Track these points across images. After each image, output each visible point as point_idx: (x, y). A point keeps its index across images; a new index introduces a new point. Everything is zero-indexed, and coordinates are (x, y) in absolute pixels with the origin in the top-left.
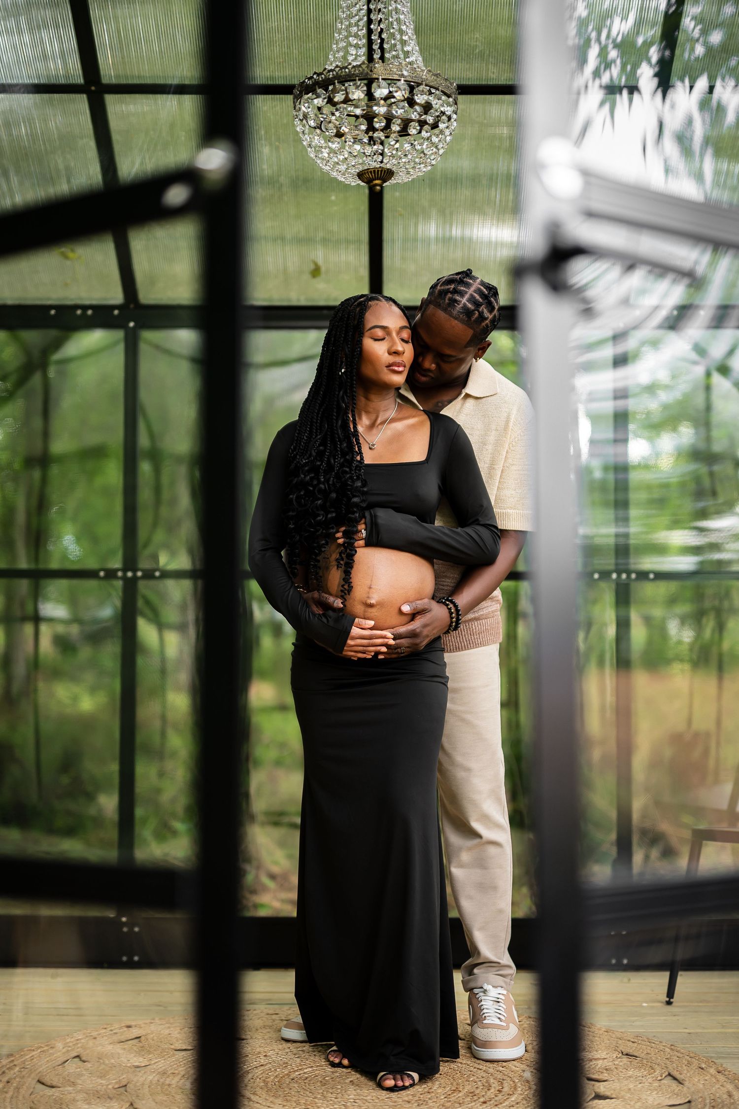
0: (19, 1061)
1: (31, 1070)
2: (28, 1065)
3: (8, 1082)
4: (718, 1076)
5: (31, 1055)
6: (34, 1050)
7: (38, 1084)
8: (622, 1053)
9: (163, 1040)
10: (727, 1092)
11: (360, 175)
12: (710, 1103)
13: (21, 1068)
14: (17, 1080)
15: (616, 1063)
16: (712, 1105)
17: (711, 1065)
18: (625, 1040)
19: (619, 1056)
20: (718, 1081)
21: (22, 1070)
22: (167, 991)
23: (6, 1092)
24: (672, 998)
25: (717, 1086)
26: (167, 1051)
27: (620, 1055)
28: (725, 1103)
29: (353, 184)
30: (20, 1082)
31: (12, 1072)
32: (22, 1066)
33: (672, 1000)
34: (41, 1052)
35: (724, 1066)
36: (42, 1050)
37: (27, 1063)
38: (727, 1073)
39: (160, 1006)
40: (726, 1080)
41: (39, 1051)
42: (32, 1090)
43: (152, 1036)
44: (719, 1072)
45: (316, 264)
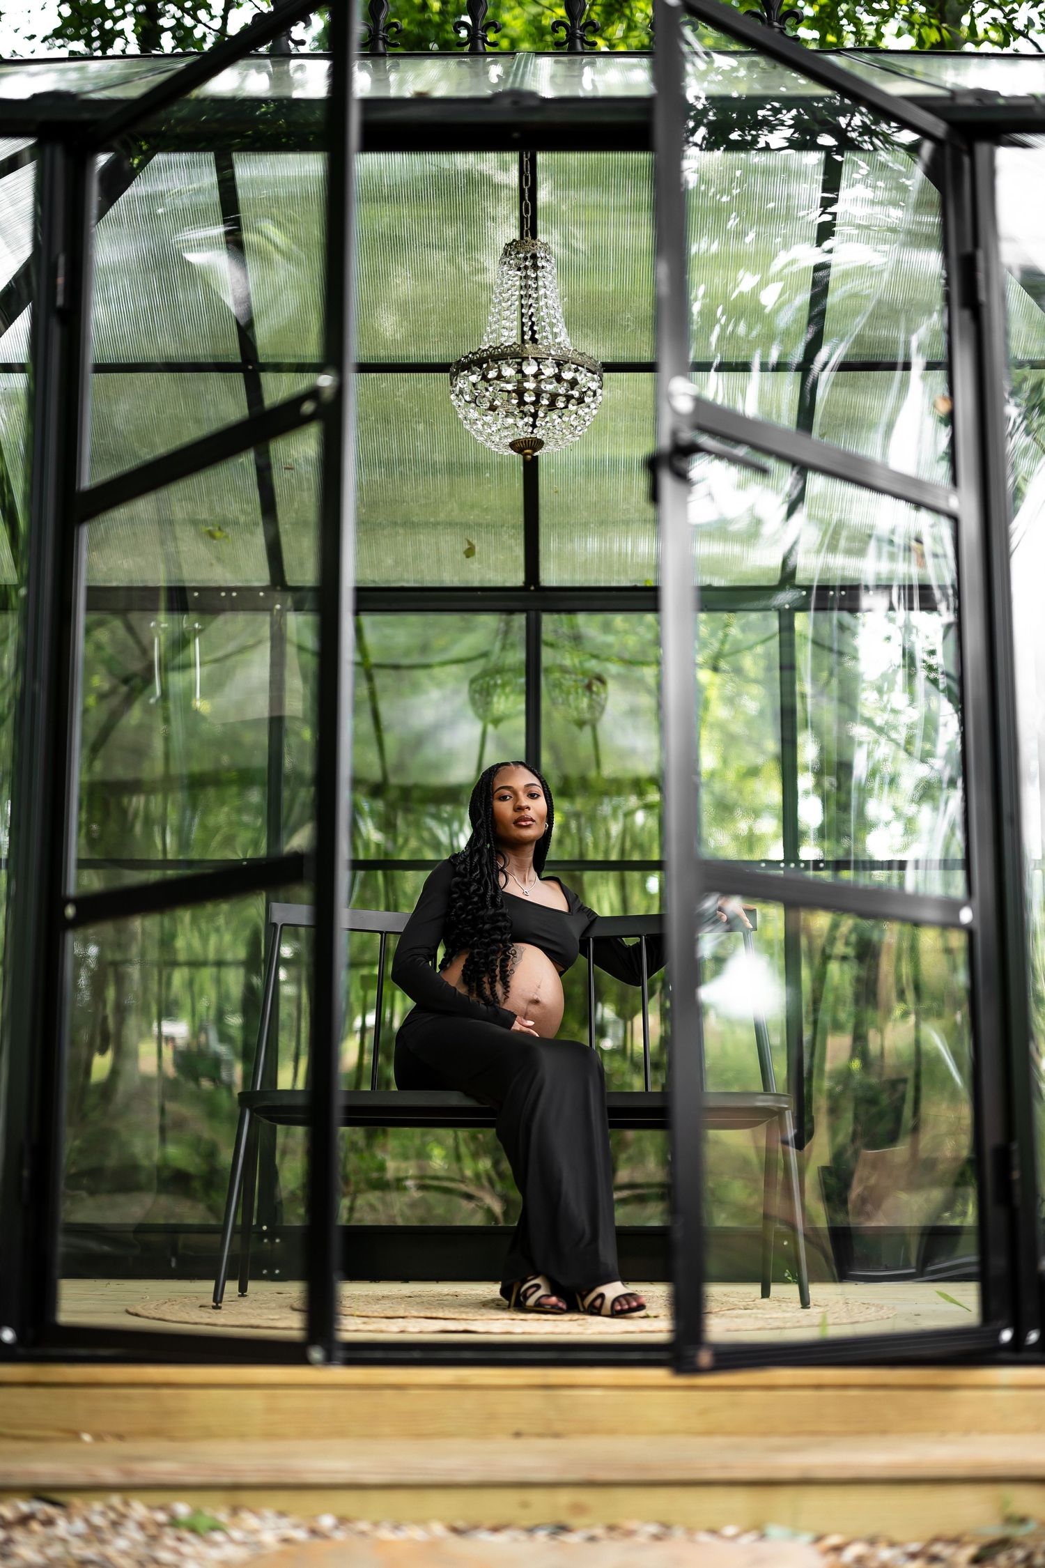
11: (513, 446)
29: (506, 454)
45: (469, 543)
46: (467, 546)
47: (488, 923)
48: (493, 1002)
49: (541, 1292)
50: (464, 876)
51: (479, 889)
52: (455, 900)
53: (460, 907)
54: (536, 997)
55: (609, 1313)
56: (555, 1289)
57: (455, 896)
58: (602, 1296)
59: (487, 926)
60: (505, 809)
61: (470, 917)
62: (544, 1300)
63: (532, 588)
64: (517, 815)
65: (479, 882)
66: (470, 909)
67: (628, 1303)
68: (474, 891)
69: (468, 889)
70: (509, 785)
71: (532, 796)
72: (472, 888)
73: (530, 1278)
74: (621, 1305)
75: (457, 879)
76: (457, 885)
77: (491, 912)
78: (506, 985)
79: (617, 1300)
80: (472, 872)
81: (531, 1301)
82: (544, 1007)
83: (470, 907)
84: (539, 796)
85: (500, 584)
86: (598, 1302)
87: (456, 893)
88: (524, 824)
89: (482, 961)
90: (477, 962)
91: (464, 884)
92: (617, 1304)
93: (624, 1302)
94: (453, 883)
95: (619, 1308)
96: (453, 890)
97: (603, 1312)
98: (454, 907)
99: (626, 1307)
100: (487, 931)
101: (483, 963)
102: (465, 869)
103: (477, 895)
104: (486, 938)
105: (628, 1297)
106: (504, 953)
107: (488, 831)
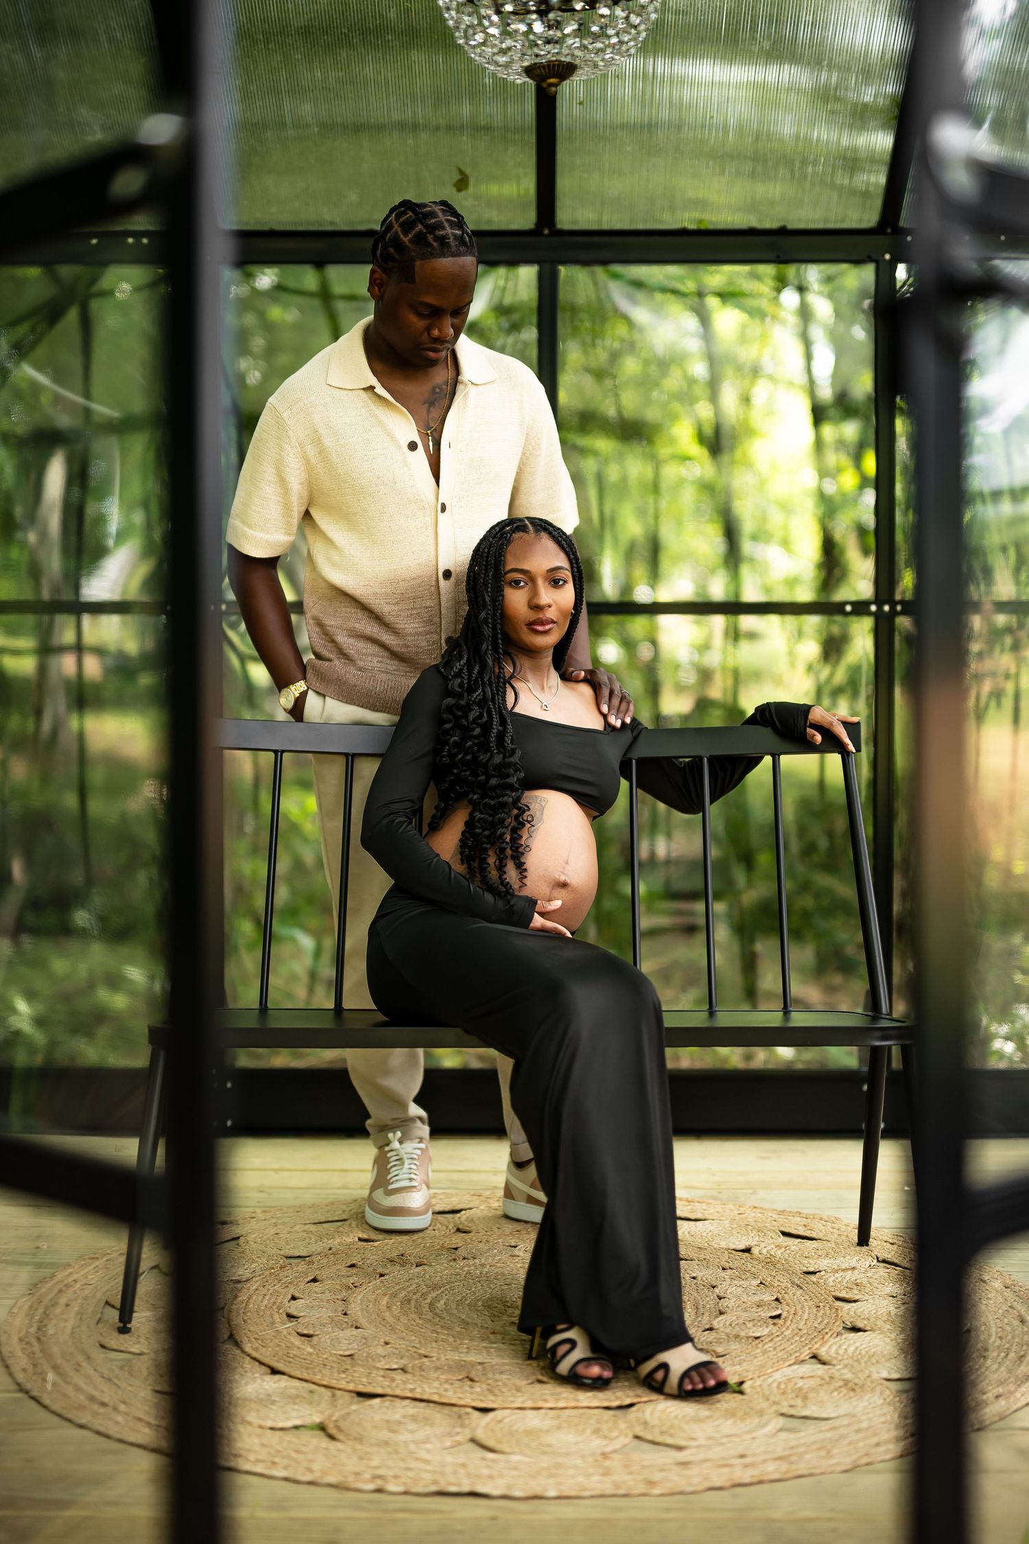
0: (79, 1275)
1: (96, 1287)
2: (92, 1279)
3: (67, 1305)
4: (1005, 1293)
5: (94, 1266)
6: (97, 1258)
7: (107, 1307)
8: (878, 1258)
9: (268, 1242)
10: (1019, 1316)
11: (529, 71)
12: (997, 1334)
13: (82, 1285)
14: (79, 1301)
15: (870, 1274)
16: (999, 1335)
17: (996, 1276)
18: (880, 1240)
19: (873, 1264)
20: (1006, 1300)
21: (85, 1287)
22: (271, 1170)
23: (66, 1321)
24: (130, 1321)
25: (1005, 1308)
26: (275, 1258)
27: (875, 1261)
28: (1017, 1332)
29: (519, 81)
30: (83, 1304)
31: (71, 1290)
32: (84, 1282)
33: (129, 1326)
34: (107, 1261)
35: (1013, 1277)
36: (109, 1257)
37: (90, 1277)
38: (1017, 1288)
39: (261, 1192)
40: (1017, 1299)
41: (105, 1259)
42: (99, 1316)
43: (253, 1236)
44: (1006, 1288)
45: (461, 172)
46: (457, 177)
47: (494, 776)
48: (504, 892)
49: (577, 1354)
50: (460, 696)
51: (481, 716)
52: (446, 732)
53: (456, 744)
54: (563, 878)
55: (675, 1392)
56: (599, 1350)
57: (448, 726)
58: (665, 1366)
59: (494, 781)
60: (516, 599)
61: (469, 757)
62: (581, 1370)
63: (546, 232)
64: (532, 616)
65: (479, 704)
66: (470, 747)
67: (703, 1381)
68: (475, 719)
69: (466, 716)
70: (526, 567)
71: (556, 583)
72: (472, 715)
73: (560, 1327)
74: (692, 1382)
75: (450, 701)
76: (449, 709)
77: (498, 759)
78: (521, 867)
79: (686, 1374)
80: (471, 691)
81: (564, 1367)
82: (574, 890)
83: (470, 743)
84: (565, 582)
85: (503, 227)
86: (659, 1375)
87: (448, 721)
88: (540, 628)
89: (487, 833)
90: (479, 834)
91: (460, 708)
92: (687, 1381)
93: (697, 1379)
94: (443, 706)
95: (689, 1387)
96: (445, 716)
97: (667, 1389)
98: (447, 742)
99: (700, 1386)
100: (494, 788)
101: (488, 837)
102: (461, 685)
103: (479, 725)
104: (492, 798)
105: (703, 1370)
106: (517, 817)
107: (494, 628)
